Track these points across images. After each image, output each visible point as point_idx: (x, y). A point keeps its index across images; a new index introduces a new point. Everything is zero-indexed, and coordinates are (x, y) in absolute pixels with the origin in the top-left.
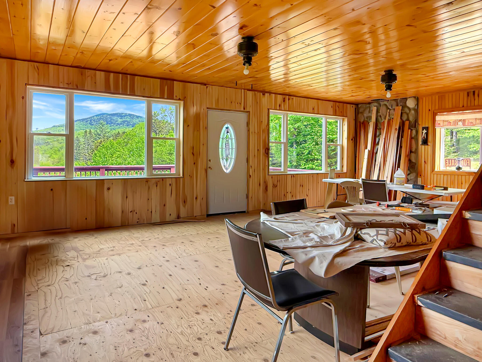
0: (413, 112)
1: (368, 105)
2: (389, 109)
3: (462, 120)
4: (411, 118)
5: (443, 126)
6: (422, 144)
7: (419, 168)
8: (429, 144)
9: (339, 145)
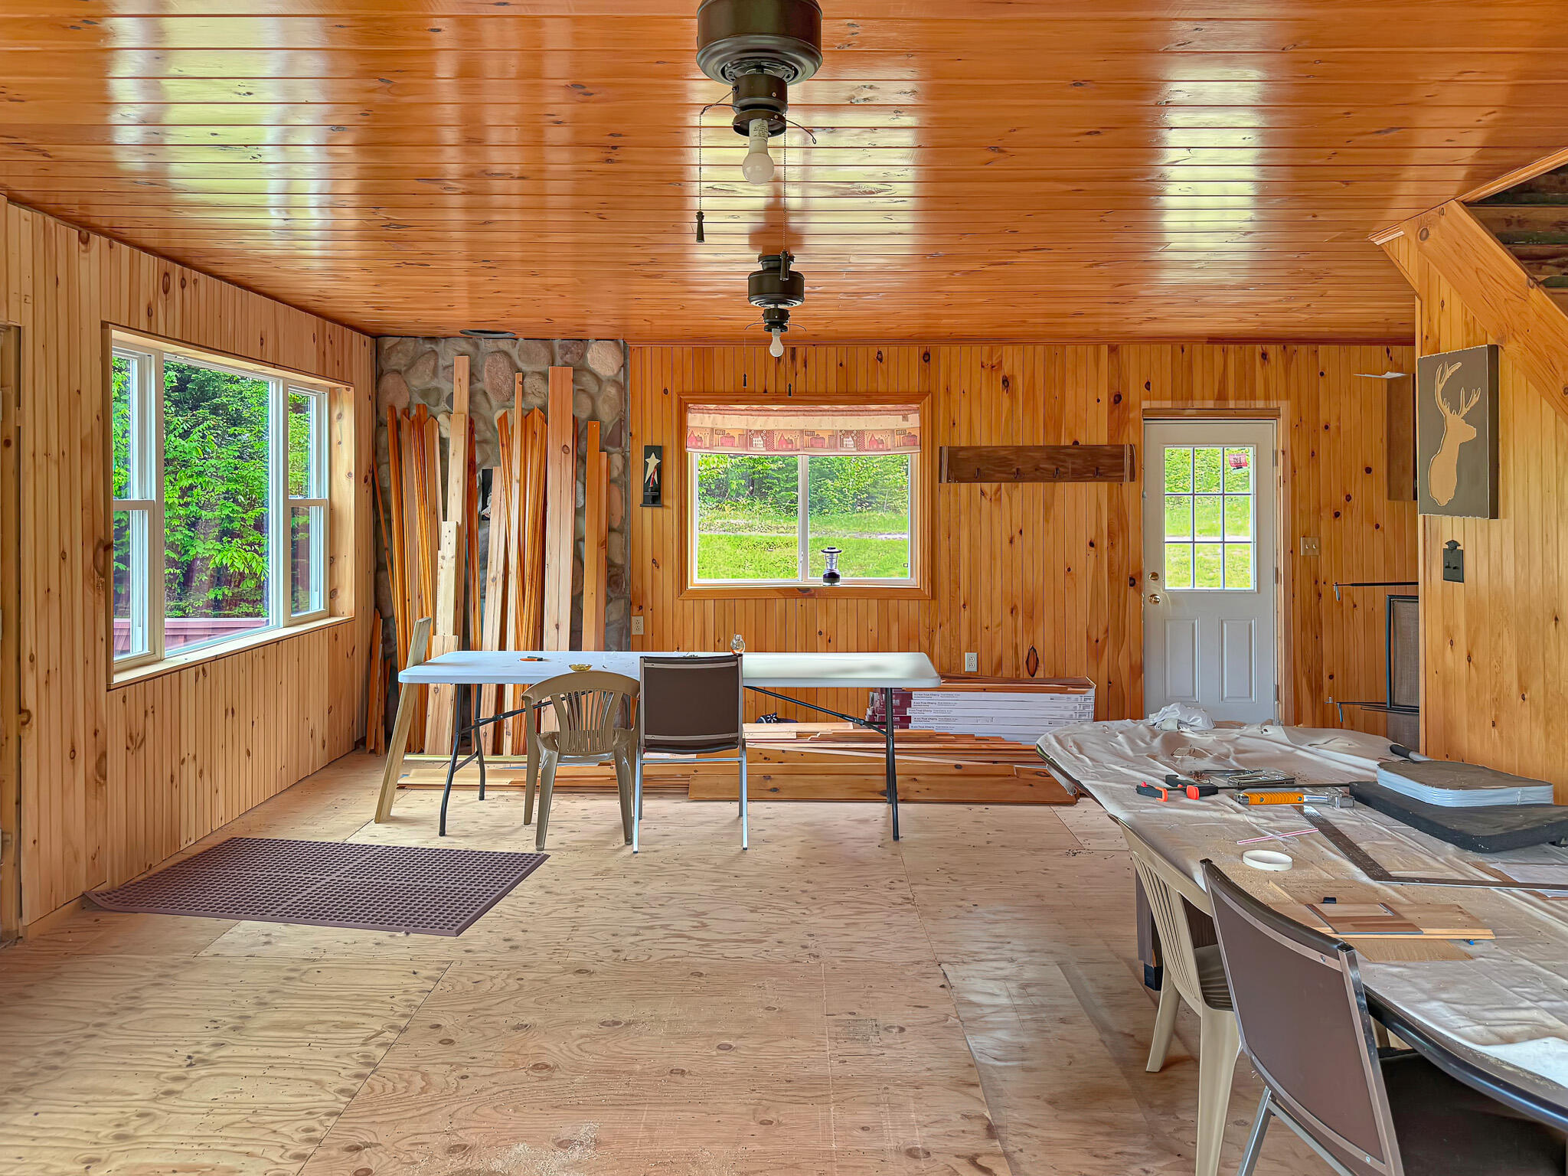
0: (612, 391)
1: (428, 346)
2: (519, 371)
3: (765, 432)
4: (607, 414)
5: (711, 447)
6: (645, 504)
7: (637, 583)
8: (665, 503)
9: (315, 503)
